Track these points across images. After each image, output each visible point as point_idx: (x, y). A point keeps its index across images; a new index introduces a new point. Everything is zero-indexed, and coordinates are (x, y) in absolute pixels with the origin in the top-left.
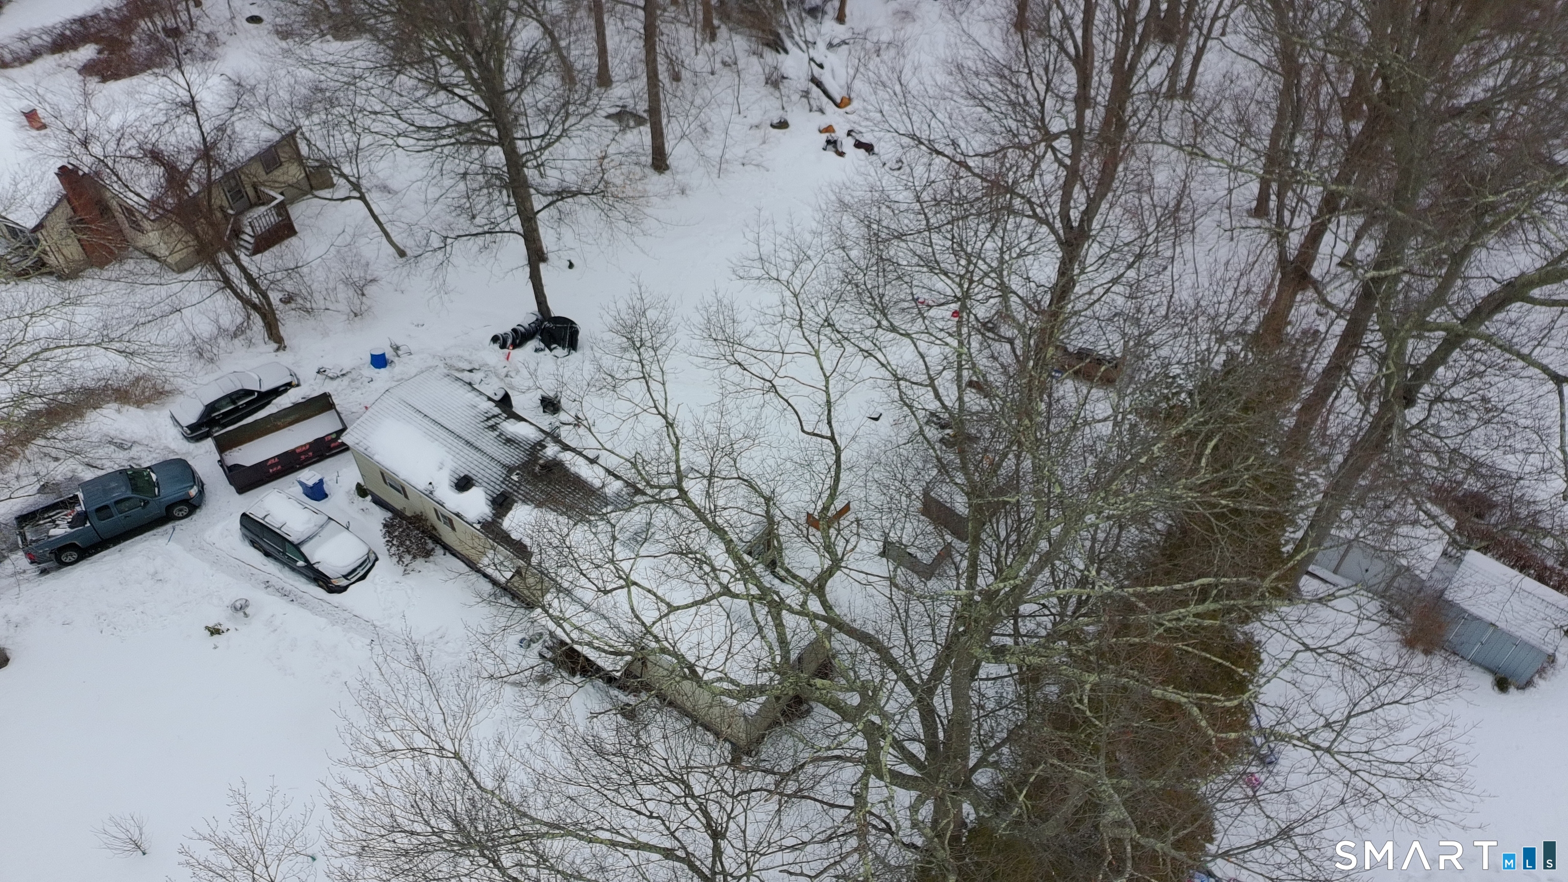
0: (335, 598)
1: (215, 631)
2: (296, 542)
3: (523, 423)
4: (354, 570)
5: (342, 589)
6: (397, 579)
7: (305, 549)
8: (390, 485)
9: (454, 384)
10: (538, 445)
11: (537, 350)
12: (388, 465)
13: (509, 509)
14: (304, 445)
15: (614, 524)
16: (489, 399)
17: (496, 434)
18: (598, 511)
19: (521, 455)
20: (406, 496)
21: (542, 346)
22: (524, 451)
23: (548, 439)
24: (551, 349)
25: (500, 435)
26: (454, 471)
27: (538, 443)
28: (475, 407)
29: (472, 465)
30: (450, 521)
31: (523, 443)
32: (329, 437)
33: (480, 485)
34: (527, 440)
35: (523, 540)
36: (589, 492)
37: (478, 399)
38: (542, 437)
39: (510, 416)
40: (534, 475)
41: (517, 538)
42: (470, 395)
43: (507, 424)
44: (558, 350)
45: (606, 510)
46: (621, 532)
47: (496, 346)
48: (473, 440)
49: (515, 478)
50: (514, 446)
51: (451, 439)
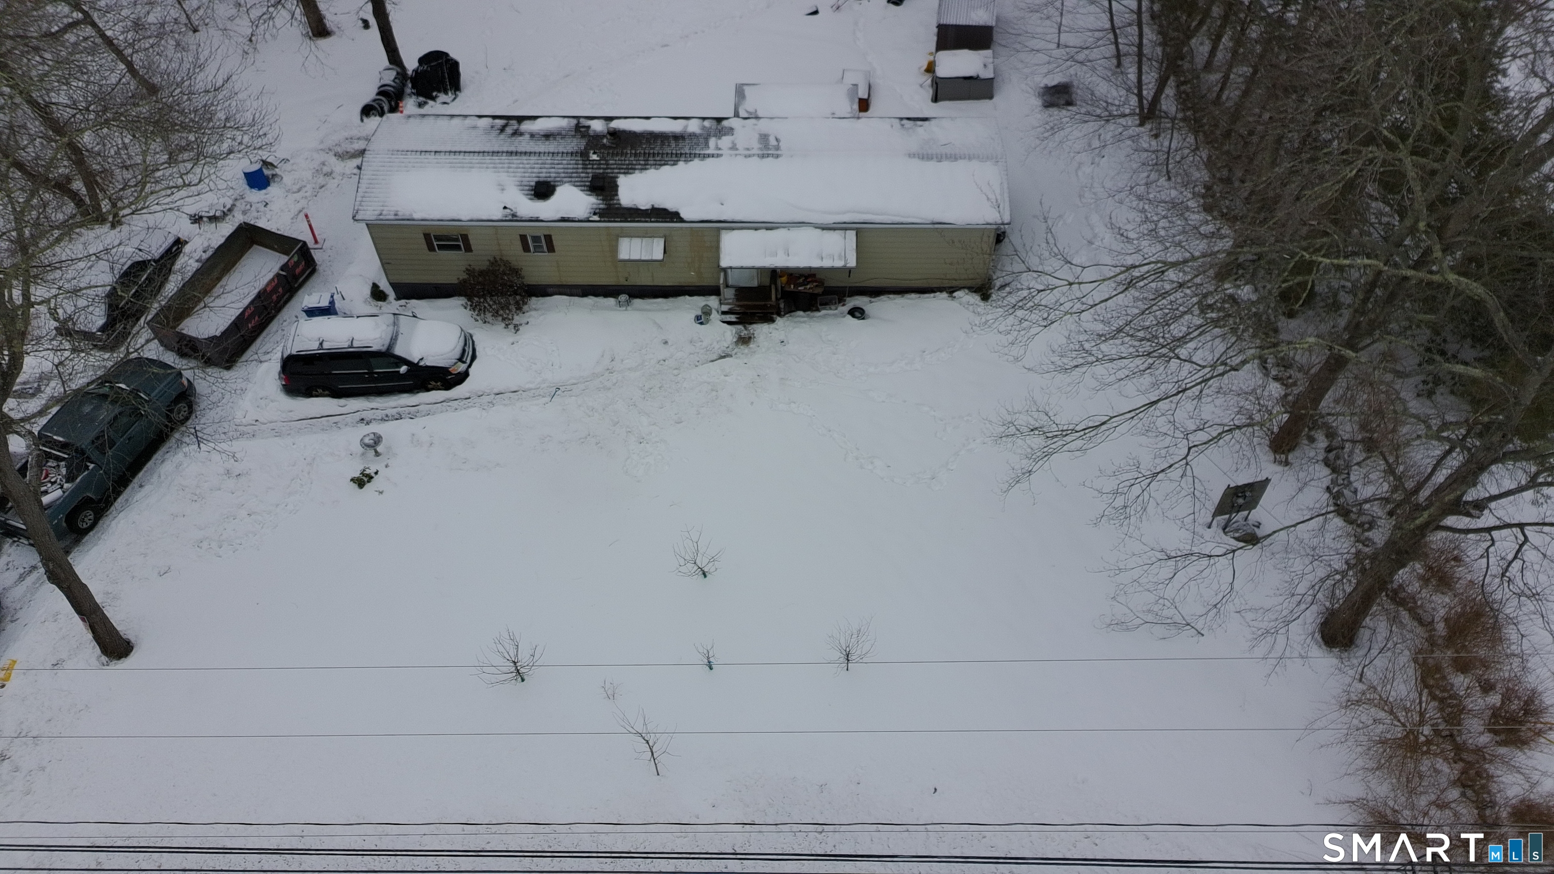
0: (458, 391)
1: (362, 481)
2: (384, 349)
3: (539, 120)
4: (464, 351)
5: (463, 377)
6: (511, 340)
7: (399, 351)
8: (441, 247)
9: (426, 121)
10: (580, 128)
11: (420, 105)
12: (438, 217)
13: (615, 188)
14: (273, 279)
15: (734, 147)
16: (480, 117)
17: (527, 136)
18: (707, 145)
19: (575, 140)
20: (468, 249)
21: (421, 99)
22: (574, 136)
23: (582, 120)
24: (434, 99)
25: (532, 136)
26: (521, 185)
27: (578, 127)
28: (475, 127)
29: (535, 170)
30: (548, 238)
31: (564, 133)
32: (292, 261)
33: (562, 183)
34: (564, 129)
35: (656, 206)
36: (678, 137)
37: (468, 122)
38: (574, 122)
39: (521, 119)
40: (610, 148)
41: (648, 207)
42: (456, 121)
43: (526, 126)
44: (442, 97)
45: (712, 142)
46: (748, 149)
47: (373, 118)
48: (513, 149)
49: (595, 157)
50: (558, 138)
51: (488, 158)
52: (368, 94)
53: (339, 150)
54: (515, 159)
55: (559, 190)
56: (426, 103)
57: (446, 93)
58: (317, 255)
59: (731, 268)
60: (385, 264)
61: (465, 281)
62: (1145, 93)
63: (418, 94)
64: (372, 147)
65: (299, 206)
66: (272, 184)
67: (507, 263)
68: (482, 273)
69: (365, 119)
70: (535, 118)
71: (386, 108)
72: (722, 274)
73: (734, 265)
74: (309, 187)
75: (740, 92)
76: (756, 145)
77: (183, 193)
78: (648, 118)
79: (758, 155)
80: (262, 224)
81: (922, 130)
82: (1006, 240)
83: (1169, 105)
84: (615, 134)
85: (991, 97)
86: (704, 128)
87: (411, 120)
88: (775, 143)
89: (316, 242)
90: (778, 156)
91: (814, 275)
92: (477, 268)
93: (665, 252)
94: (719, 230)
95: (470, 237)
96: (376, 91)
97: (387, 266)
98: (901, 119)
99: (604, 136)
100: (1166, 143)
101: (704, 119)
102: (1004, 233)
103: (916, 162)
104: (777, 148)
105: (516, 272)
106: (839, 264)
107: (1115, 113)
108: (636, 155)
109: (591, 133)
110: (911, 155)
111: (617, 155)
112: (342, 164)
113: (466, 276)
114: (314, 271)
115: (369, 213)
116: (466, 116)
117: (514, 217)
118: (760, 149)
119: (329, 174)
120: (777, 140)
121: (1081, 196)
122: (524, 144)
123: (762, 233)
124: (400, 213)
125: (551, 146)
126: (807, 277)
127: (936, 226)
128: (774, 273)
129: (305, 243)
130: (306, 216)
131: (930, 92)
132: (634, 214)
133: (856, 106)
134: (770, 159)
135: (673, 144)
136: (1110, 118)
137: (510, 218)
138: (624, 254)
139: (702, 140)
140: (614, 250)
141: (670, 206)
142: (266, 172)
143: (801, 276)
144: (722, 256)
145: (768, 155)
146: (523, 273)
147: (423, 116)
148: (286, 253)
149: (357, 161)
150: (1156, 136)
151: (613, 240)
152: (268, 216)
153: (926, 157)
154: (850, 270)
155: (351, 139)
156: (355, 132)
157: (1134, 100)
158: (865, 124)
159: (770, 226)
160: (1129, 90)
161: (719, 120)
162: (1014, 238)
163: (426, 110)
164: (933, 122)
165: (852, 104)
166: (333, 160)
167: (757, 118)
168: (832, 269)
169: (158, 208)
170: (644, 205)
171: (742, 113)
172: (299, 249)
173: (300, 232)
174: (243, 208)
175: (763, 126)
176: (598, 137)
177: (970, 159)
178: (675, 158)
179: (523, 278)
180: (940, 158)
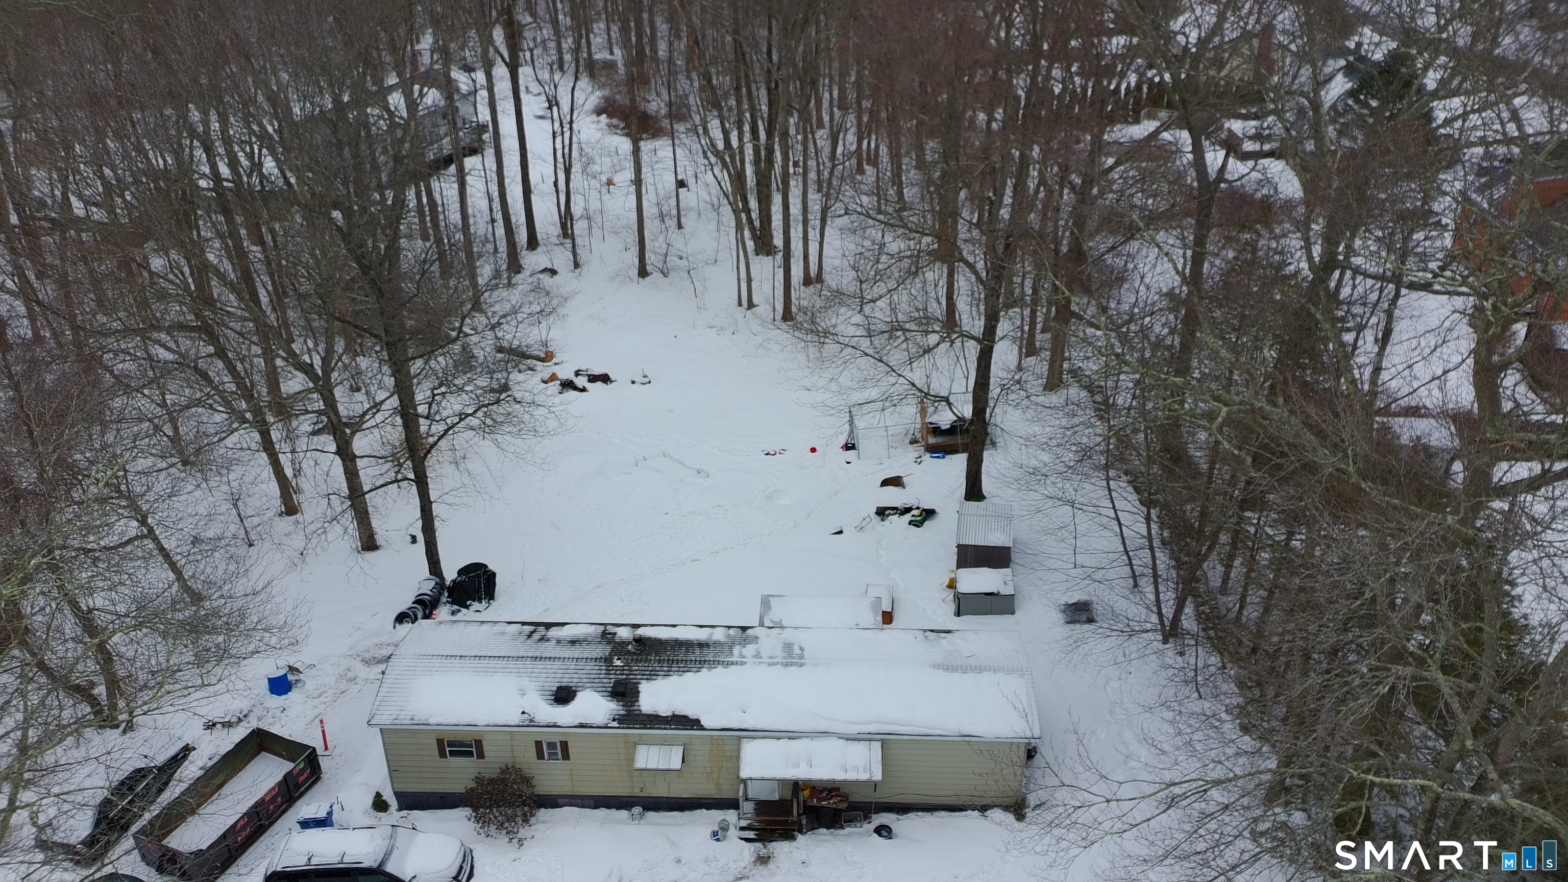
2: (375, 865)
3: (568, 626)
4: (461, 868)
7: (390, 867)
8: (452, 753)
9: (456, 626)
10: (607, 636)
11: (453, 613)
12: (455, 721)
13: (636, 694)
14: (273, 788)
15: (758, 655)
16: (510, 623)
17: (554, 642)
18: (731, 653)
19: (600, 646)
20: (481, 755)
21: (456, 607)
22: (599, 643)
23: (608, 627)
24: (467, 607)
25: (559, 642)
26: (542, 690)
27: (604, 634)
28: (503, 633)
29: (558, 676)
30: (564, 745)
31: (590, 639)
32: (298, 769)
33: (585, 688)
34: (590, 635)
35: (677, 713)
36: (702, 645)
37: (498, 628)
38: (602, 628)
39: (548, 626)
40: (634, 654)
41: (669, 714)
42: (485, 627)
43: (554, 632)
44: (476, 605)
45: (736, 650)
46: (772, 657)
47: (406, 625)
48: (538, 654)
49: (618, 663)
50: (584, 644)
51: (512, 663)
52: (405, 602)
53: (367, 656)
54: (539, 665)
55: (580, 696)
56: (459, 611)
57: (480, 601)
58: (324, 763)
59: (751, 779)
60: (393, 772)
61: (472, 790)
62: (1164, 611)
63: (453, 603)
64: (399, 651)
65: (317, 711)
66: (294, 689)
67: (518, 771)
68: (492, 781)
69: (397, 625)
70: (564, 624)
71: (420, 615)
72: (742, 786)
73: (754, 776)
74: (330, 692)
75: (766, 603)
76: (779, 653)
77: (199, 694)
78: (674, 626)
79: (782, 664)
80: (275, 730)
81: (946, 642)
82: (1037, 756)
83: (1188, 622)
84: (639, 641)
85: (1013, 613)
86: (729, 636)
87: (442, 626)
88: (799, 652)
89: (326, 749)
90: (802, 665)
91: (838, 789)
92: (487, 776)
93: (683, 761)
94: (740, 738)
95: (484, 743)
96: (413, 599)
97: (393, 774)
98: (925, 631)
99: (630, 643)
100: (1192, 661)
101: (729, 627)
102: (1035, 749)
103: (940, 672)
104: (801, 657)
105: (527, 780)
106: (864, 777)
107: (1137, 629)
108: (659, 661)
109: (617, 639)
110: (936, 666)
111: (641, 661)
112: (368, 670)
113: (474, 785)
114: (318, 779)
115: (385, 718)
116: (496, 622)
117: (532, 723)
118: (785, 658)
119: (353, 680)
120: (801, 649)
121: (1112, 712)
122: (549, 649)
123: (784, 743)
124: (416, 718)
125: (576, 652)
126: (831, 790)
127: (967, 739)
128: (796, 786)
129: (314, 749)
130: (321, 722)
131: (953, 607)
132: (654, 721)
133: (880, 618)
134: (794, 667)
135: (697, 651)
136: (1132, 633)
137: (527, 723)
138: (640, 763)
139: (726, 648)
140: (631, 758)
141: (692, 713)
142: (290, 677)
143: (825, 789)
144: (742, 766)
145: (792, 664)
146: (534, 782)
147: (455, 622)
148: (293, 761)
149: (382, 667)
150: (1182, 654)
151: (632, 747)
152: (283, 722)
153: (950, 668)
154: (876, 785)
155: (380, 645)
156: (386, 639)
157: (1154, 618)
158: (888, 633)
159: (792, 735)
160: (1148, 608)
161: (744, 629)
162: (1045, 753)
163: (459, 616)
164: (956, 635)
165: (875, 616)
166: (359, 665)
167: (782, 627)
168: (857, 783)
169: (172, 709)
170: (665, 712)
171: (767, 623)
172: (308, 756)
173: (312, 739)
174: (259, 714)
175: (788, 635)
176: (624, 643)
177: (995, 671)
178: (701, 664)
179: (534, 787)
180: (965, 669)
